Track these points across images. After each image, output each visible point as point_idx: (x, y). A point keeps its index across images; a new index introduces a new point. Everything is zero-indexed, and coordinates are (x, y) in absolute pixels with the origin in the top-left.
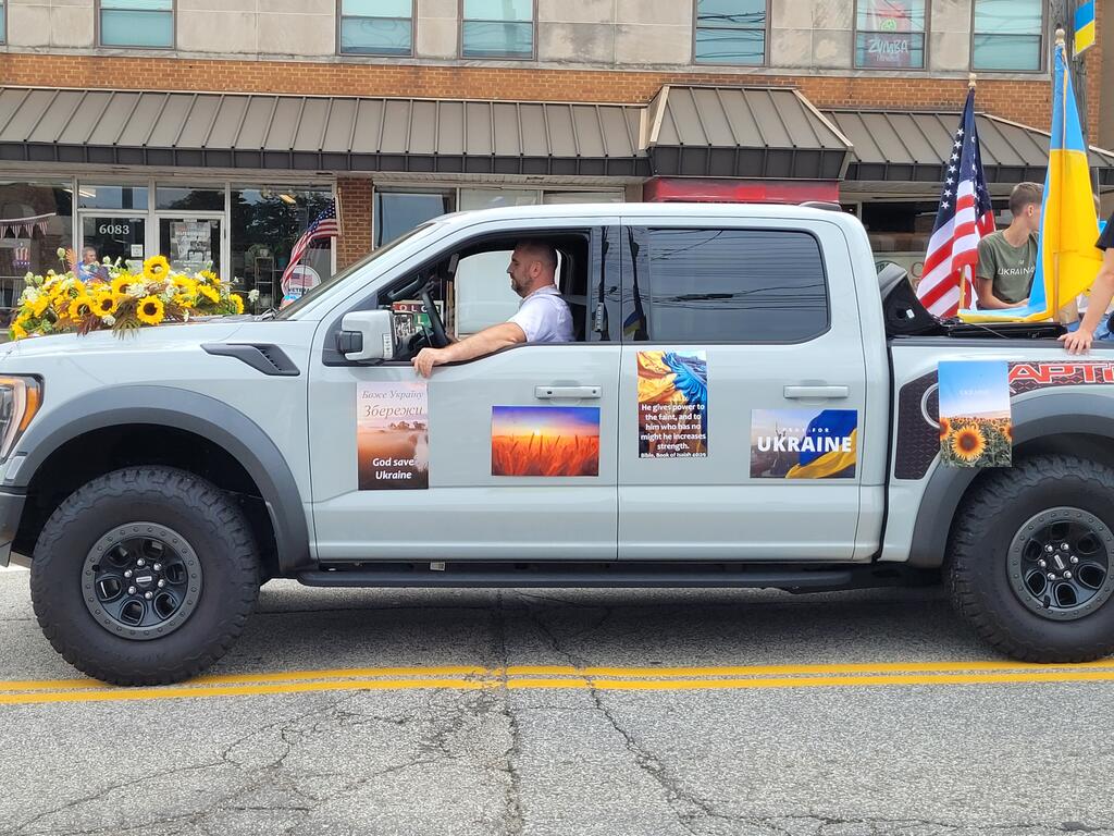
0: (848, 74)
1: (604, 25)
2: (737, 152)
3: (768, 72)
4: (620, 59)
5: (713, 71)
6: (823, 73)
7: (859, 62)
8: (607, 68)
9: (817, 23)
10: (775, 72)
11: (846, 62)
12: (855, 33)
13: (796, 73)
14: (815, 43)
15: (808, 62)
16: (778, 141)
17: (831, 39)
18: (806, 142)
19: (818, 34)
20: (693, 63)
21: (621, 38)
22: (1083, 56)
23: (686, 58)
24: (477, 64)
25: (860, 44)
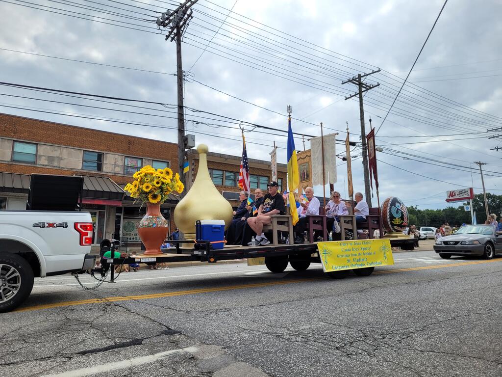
0: (123, 175)
1: (57, 157)
2: (96, 192)
3: (102, 173)
4: (61, 166)
5: (88, 172)
6: (116, 175)
7: (125, 173)
8: (57, 168)
9: (115, 163)
10: (104, 173)
11: (122, 173)
12: (124, 166)
13: (110, 174)
14: (115, 168)
15: (113, 172)
16: (106, 190)
17: (119, 167)
18: (114, 190)
19: (116, 165)
20: (82, 169)
21: (62, 161)
22: (185, 174)
23: (80, 167)
24: (17, 164)
25: (126, 168)
